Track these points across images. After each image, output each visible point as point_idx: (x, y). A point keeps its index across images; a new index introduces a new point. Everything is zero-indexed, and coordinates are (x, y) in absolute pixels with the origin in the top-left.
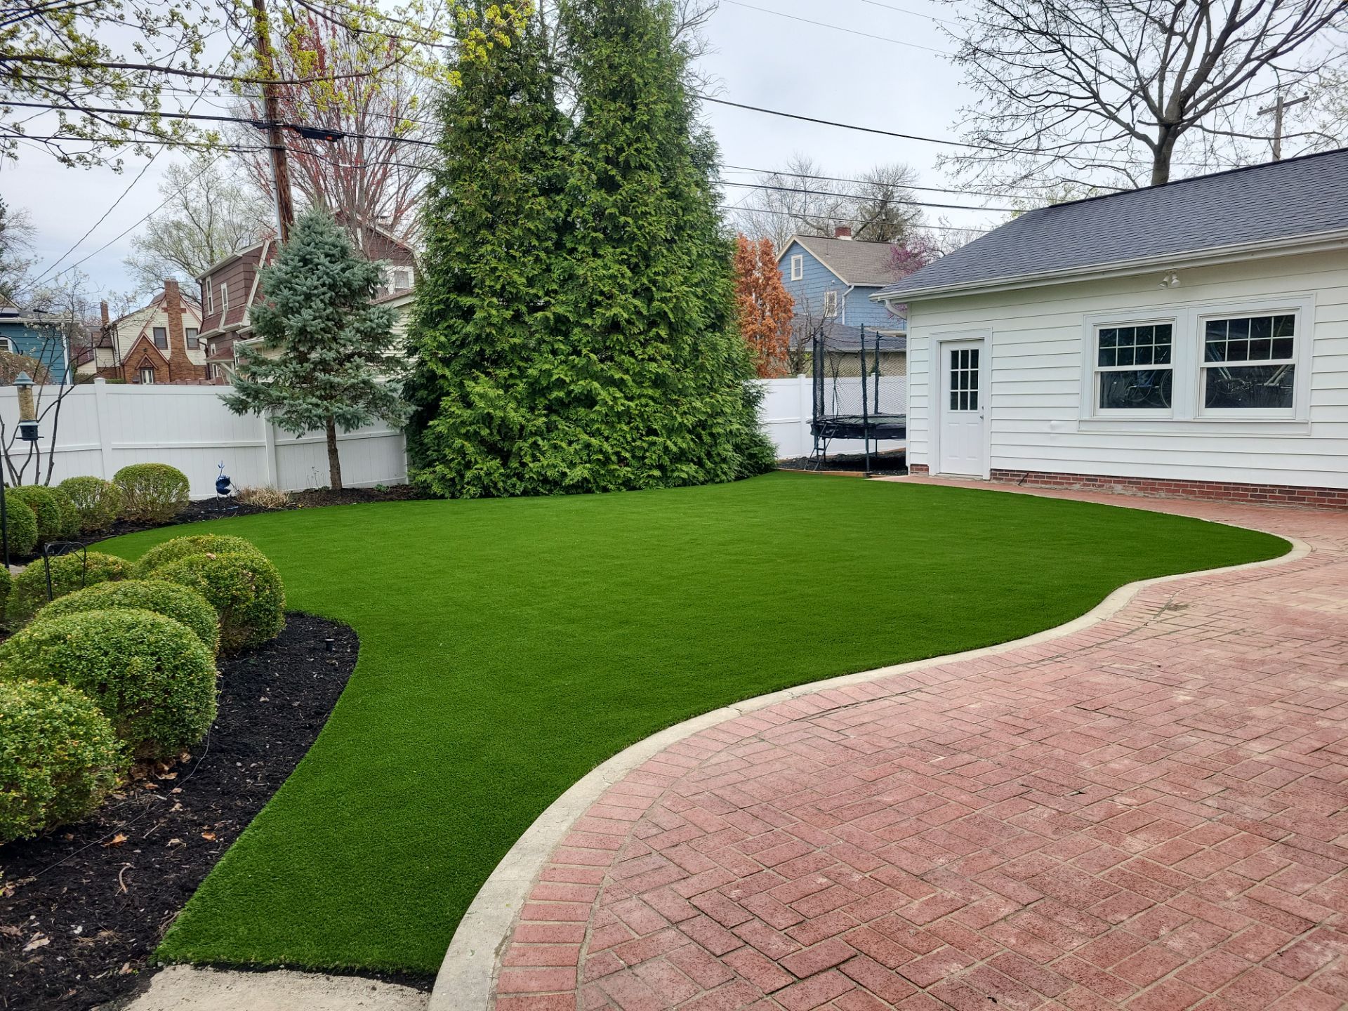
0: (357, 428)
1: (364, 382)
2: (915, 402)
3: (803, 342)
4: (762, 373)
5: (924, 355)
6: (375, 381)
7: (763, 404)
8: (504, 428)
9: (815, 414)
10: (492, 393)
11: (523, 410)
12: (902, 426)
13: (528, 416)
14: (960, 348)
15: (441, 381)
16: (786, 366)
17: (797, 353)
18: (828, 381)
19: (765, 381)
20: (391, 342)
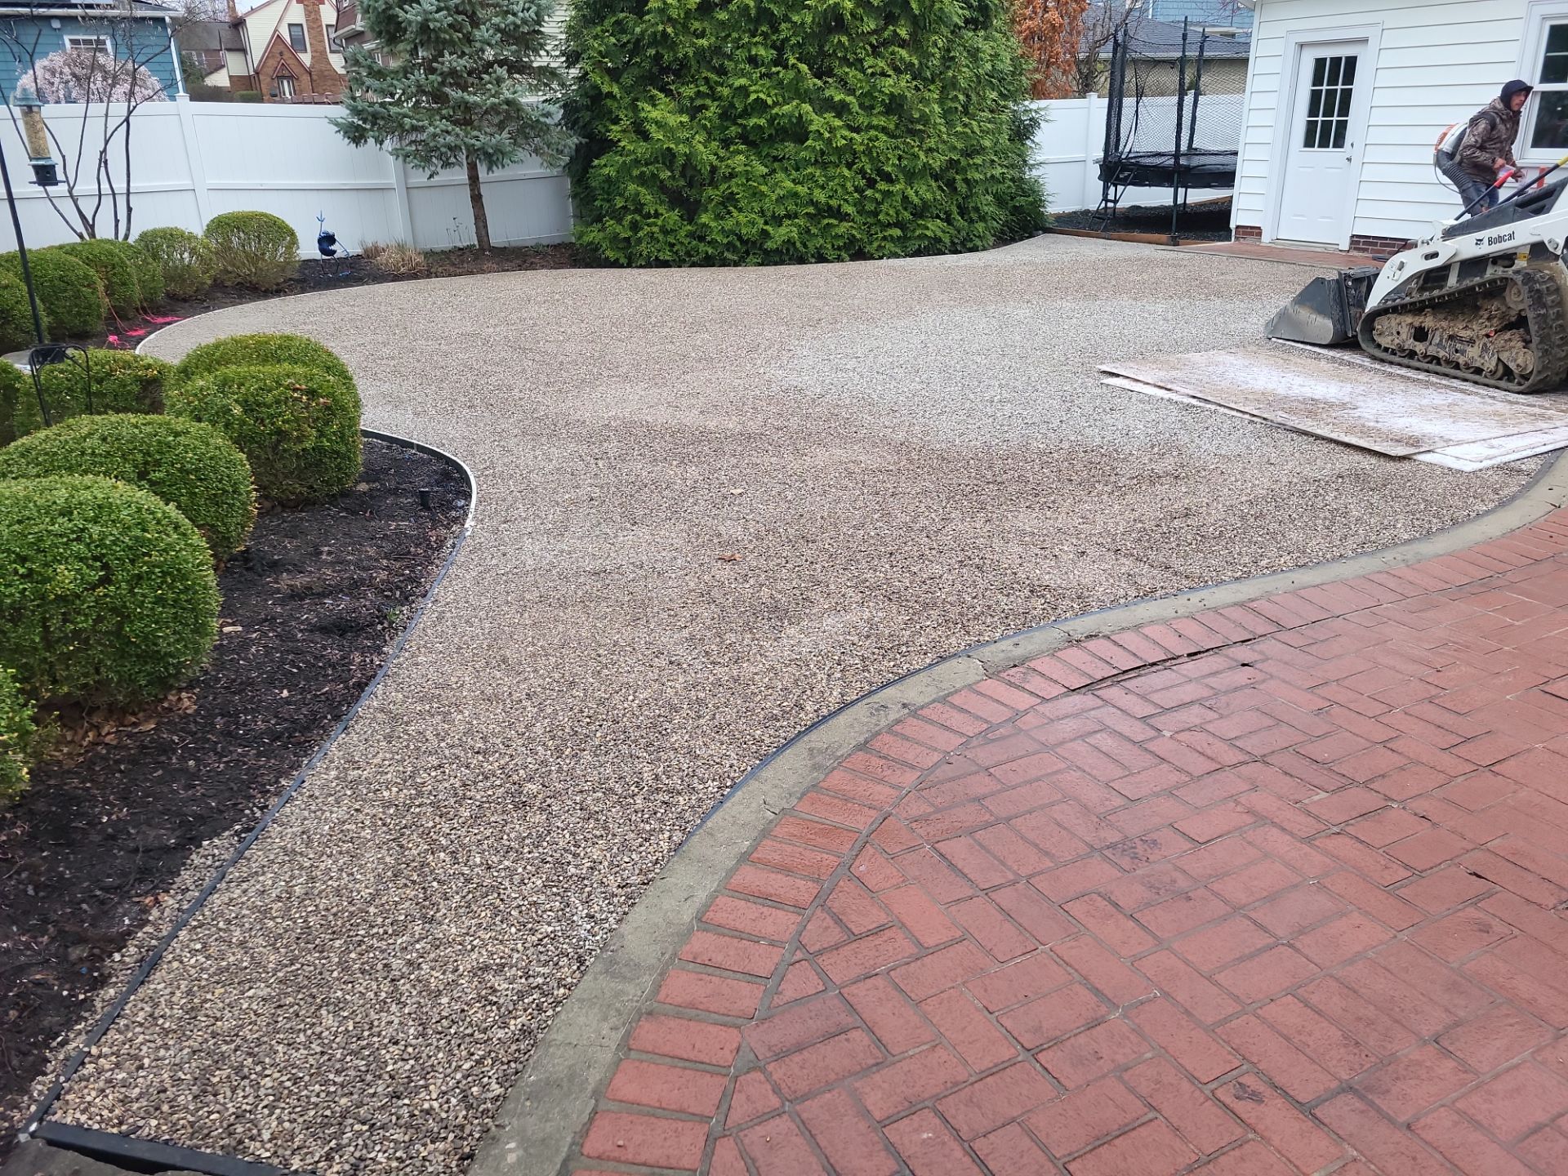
0: (503, 166)
1: (508, 102)
2: (1252, 136)
3: (1097, 45)
4: (1038, 91)
5: (1274, 65)
6: (523, 100)
7: (1039, 136)
8: (689, 169)
9: (1106, 150)
10: (673, 120)
11: (715, 144)
12: (1229, 169)
13: (722, 153)
14: (1329, 53)
15: (609, 102)
16: (1072, 80)
17: (1087, 61)
18: (1129, 102)
19: (1043, 103)
20: (542, 46)
